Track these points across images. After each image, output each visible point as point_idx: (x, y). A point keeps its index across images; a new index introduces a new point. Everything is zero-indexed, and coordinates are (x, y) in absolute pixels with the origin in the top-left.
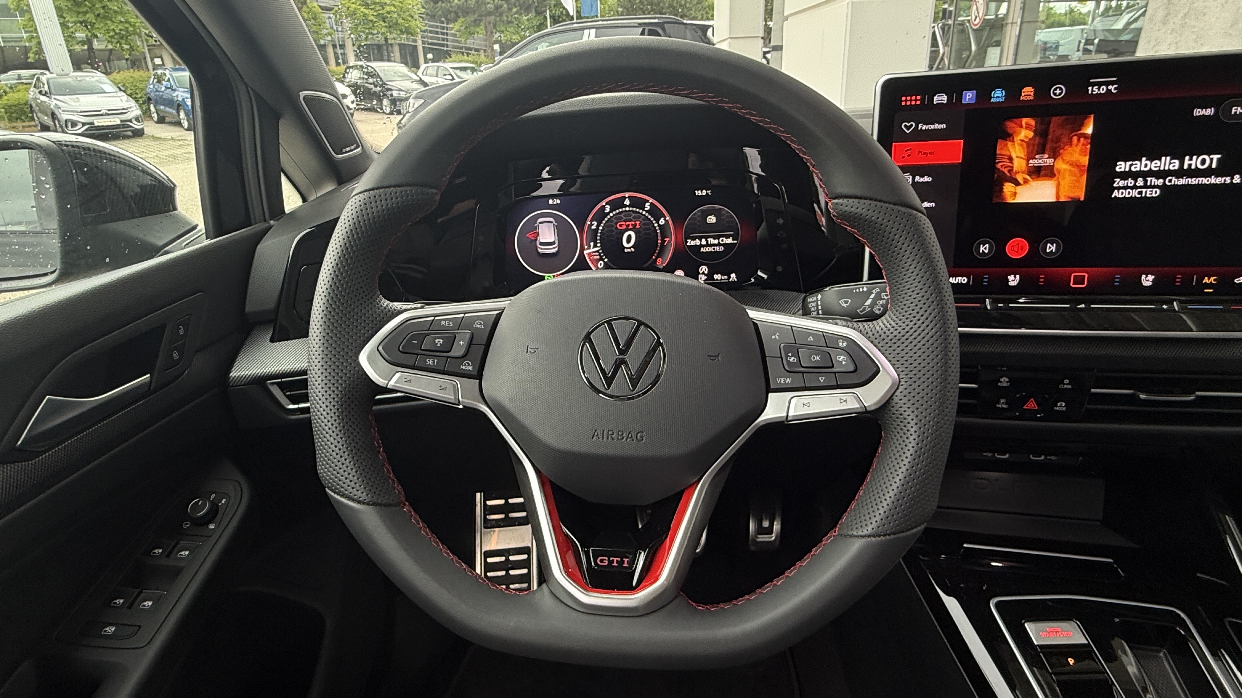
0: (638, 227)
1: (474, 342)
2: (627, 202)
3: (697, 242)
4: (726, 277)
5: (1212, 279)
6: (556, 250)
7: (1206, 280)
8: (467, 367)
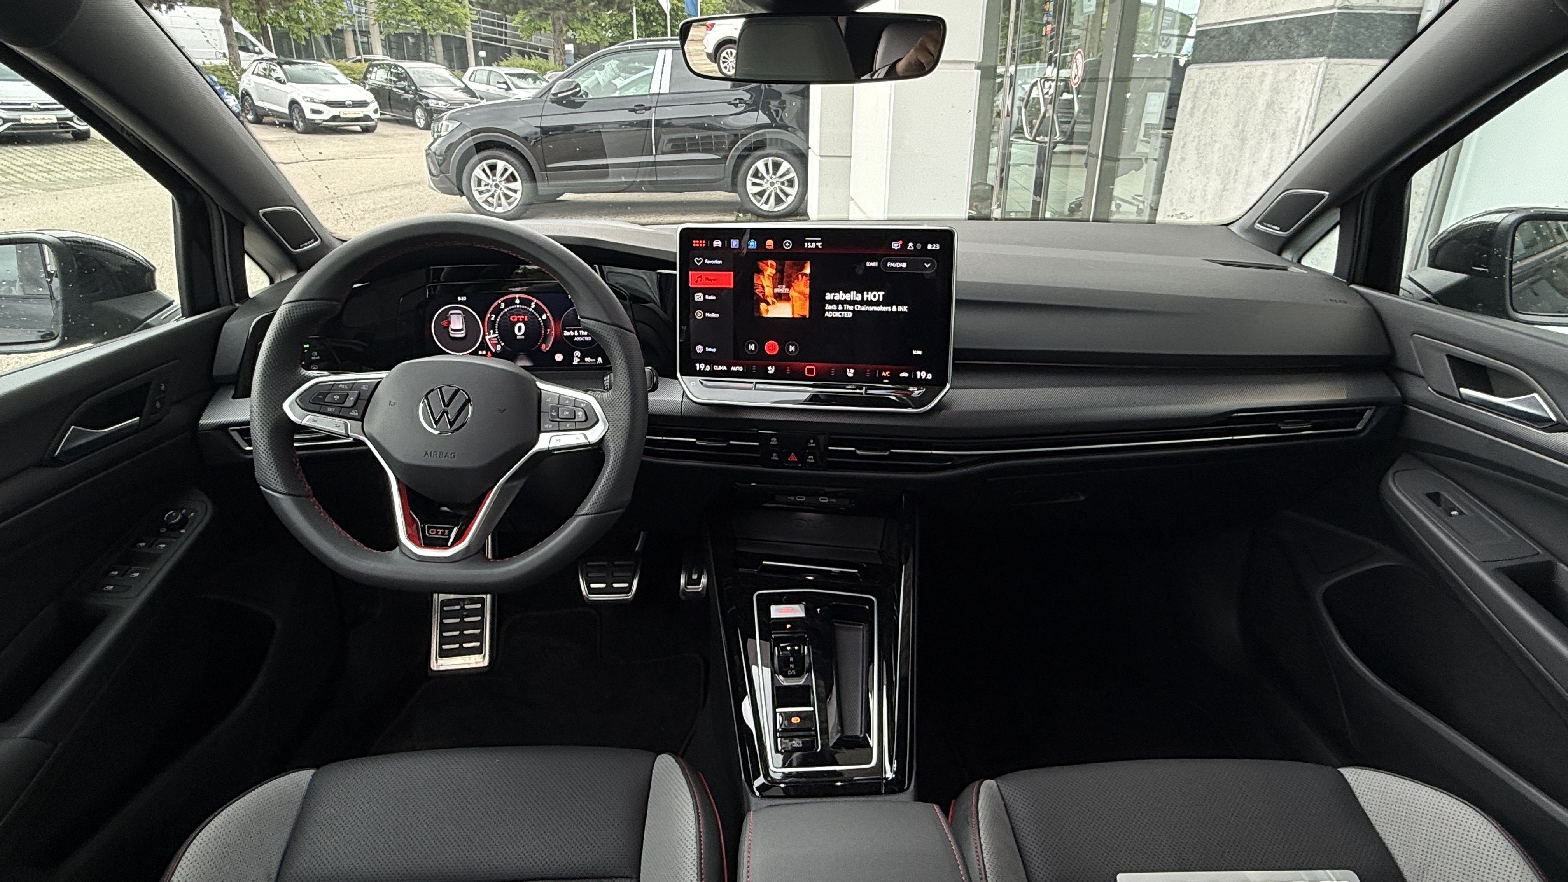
0: (526, 320)
1: (360, 398)
2: (517, 301)
3: (571, 333)
4: (594, 360)
5: (888, 373)
6: (464, 335)
7: (884, 374)
8: (354, 413)
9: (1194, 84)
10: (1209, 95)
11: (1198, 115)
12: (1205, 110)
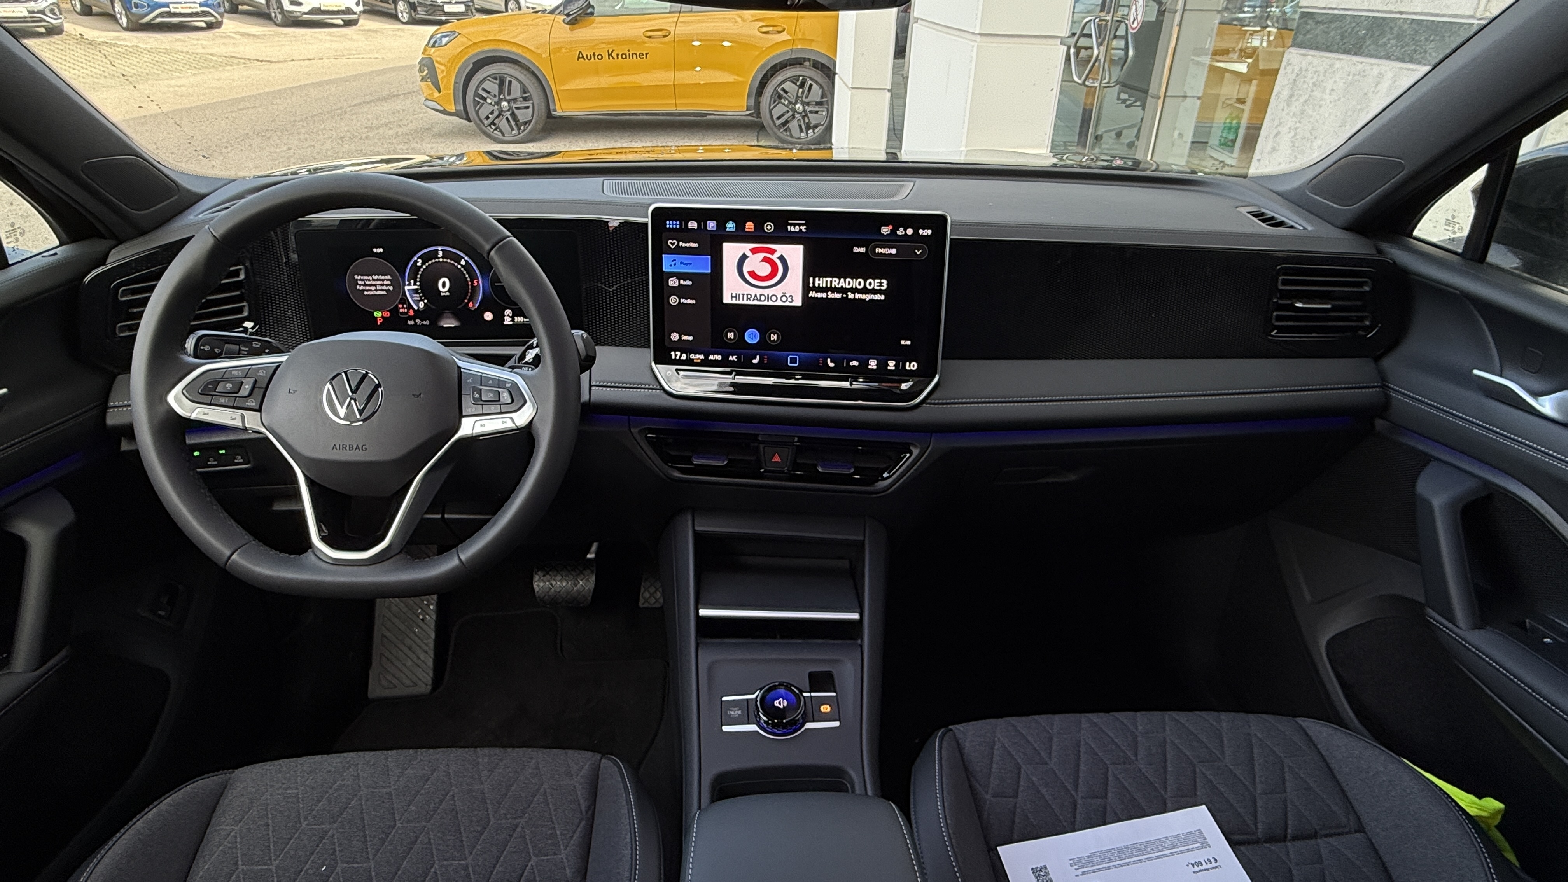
9: (1293, 70)
10: (1311, 85)
11: (1296, 106)
12: (1306, 101)
